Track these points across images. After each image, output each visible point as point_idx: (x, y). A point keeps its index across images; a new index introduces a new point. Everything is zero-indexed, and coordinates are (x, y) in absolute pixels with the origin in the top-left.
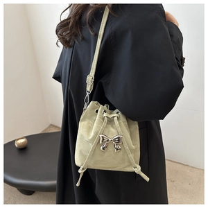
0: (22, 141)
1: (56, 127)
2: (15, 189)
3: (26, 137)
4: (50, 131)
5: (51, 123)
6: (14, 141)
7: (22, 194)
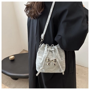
0: (12, 57)
1: (26, 51)
2: (10, 77)
3: (14, 55)
4: (23, 53)
5: (23, 49)
6: (9, 57)
7: (13, 80)
